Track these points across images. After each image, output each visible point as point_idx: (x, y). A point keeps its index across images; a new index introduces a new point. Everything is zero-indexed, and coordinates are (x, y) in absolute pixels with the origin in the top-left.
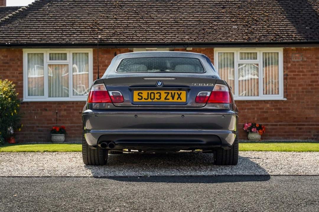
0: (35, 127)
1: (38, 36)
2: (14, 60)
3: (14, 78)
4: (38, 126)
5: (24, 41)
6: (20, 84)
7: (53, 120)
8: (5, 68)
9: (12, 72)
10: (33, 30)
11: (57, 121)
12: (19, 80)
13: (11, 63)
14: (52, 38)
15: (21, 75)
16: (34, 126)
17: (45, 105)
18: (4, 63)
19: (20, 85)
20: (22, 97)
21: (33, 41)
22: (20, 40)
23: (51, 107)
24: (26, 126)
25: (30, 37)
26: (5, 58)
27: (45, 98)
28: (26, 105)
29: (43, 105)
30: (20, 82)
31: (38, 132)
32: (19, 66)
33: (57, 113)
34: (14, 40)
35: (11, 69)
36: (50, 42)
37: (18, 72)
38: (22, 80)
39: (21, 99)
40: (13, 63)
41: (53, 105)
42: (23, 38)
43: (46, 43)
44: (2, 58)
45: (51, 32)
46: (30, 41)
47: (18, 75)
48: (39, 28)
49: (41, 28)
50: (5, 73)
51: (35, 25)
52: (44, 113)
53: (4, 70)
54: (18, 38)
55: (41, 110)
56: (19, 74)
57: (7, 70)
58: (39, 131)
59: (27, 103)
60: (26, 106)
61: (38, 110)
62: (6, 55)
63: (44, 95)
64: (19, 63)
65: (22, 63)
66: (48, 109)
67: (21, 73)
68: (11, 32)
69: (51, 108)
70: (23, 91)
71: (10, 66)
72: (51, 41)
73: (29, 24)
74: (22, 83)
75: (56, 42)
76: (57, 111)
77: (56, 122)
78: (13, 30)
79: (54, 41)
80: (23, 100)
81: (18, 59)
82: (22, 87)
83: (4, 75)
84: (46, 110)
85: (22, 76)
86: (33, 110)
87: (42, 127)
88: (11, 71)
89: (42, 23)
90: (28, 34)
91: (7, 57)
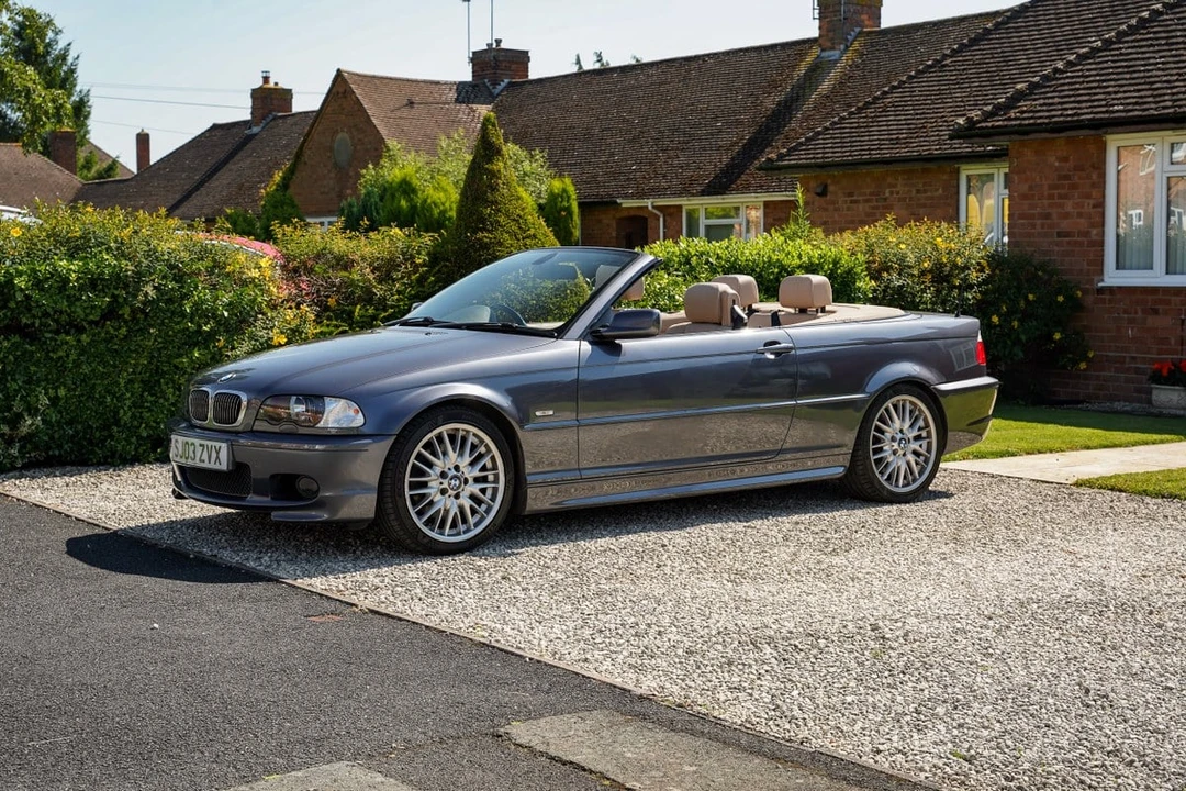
0: (1127, 360)
1: (1136, 94)
2: (1083, 170)
3: (1082, 220)
4: (1134, 358)
5: (1091, 113)
6: (1097, 235)
7: (1173, 341)
8: (1062, 192)
9: (1077, 204)
10: (1134, 79)
11: (1182, 345)
12: (1093, 225)
13: (1076, 179)
14: (1167, 98)
15: (1100, 210)
16: (1124, 357)
17: (1155, 297)
18: (1061, 178)
19: (1094, 238)
20: (1101, 272)
21: (1113, 112)
22: (1086, 111)
23: (1168, 302)
24: (1107, 356)
25: (1113, 99)
26: (1063, 164)
27: (1157, 277)
28: (1107, 297)
29: (1150, 297)
30: (1094, 232)
31: (1134, 375)
32: (1093, 185)
33: (1183, 321)
34: (1070, 112)
35: (1076, 195)
36: (1152, 112)
37: (1092, 202)
38: (1102, 224)
39: (1096, 278)
40: (1080, 178)
41: (1173, 298)
42: (1096, 104)
43: (1141, 116)
44: (1057, 164)
45: (1177, 80)
46: (1107, 112)
47: (1092, 210)
48: (1152, 70)
49: (1159, 69)
50: (1061, 206)
51: (1152, 61)
52: (1151, 321)
53: (1060, 197)
54: (1084, 105)
55: (1145, 311)
56: (1094, 206)
57: (1066, 197)
58: (1137, 371)
59: (1111, 290)
60: (1109, 300)
61: (1136, 313)
62: (1065, 154)
63: (1152, 269)
64: (1094, 176)
65: (1103, 176)
66: (1160, 307)
67: (1101, 205)
68: (1078, 89)
69: (1167, 307)
70: (1103, 256)
71: (1074, 187)
72: (1156, 109)
73: (1138, 59)
74: (1102, 234)
75: (1166, 111)
76: (1183, 317)
77: (1180, 348)
78: (1087, 82)
79: (1164, 108)
80: (1102, 281)
81: (1093, 167)
82: (1102, 244)
83: (1060, 210)
84: (1156, 312)
85: (1103, 215)
86: (1125, 312)
87: (1144, 360)
88: (1076, 201)
89: (1174, 52)
90: (1116, 93)
91: (1065, 159)
